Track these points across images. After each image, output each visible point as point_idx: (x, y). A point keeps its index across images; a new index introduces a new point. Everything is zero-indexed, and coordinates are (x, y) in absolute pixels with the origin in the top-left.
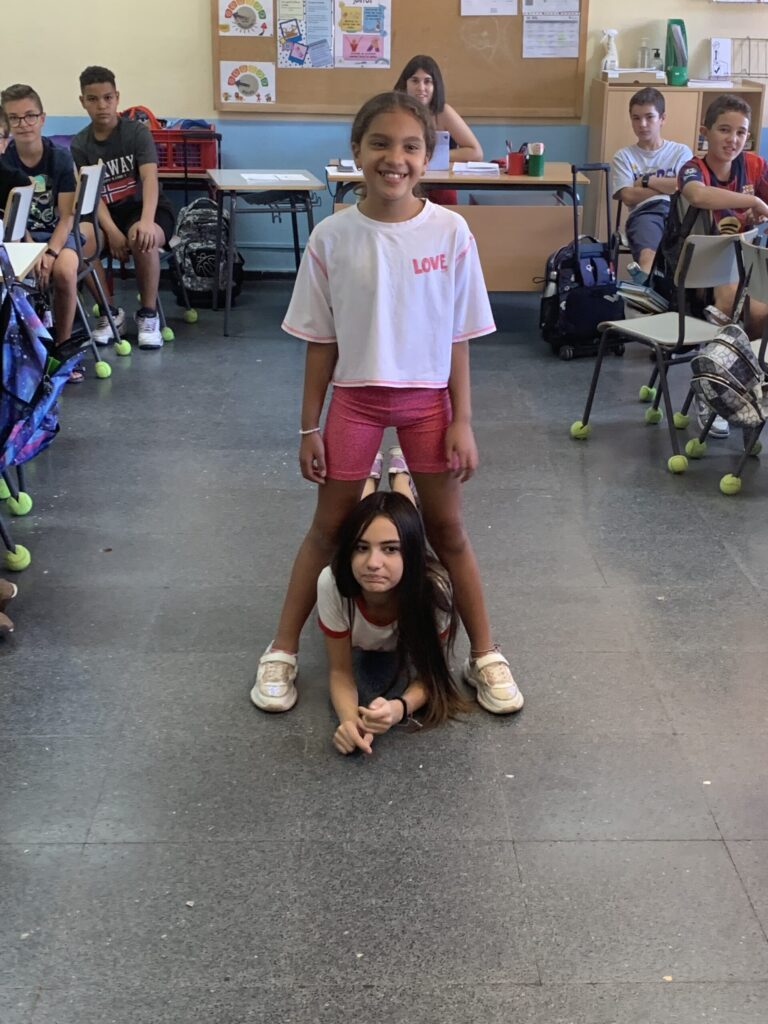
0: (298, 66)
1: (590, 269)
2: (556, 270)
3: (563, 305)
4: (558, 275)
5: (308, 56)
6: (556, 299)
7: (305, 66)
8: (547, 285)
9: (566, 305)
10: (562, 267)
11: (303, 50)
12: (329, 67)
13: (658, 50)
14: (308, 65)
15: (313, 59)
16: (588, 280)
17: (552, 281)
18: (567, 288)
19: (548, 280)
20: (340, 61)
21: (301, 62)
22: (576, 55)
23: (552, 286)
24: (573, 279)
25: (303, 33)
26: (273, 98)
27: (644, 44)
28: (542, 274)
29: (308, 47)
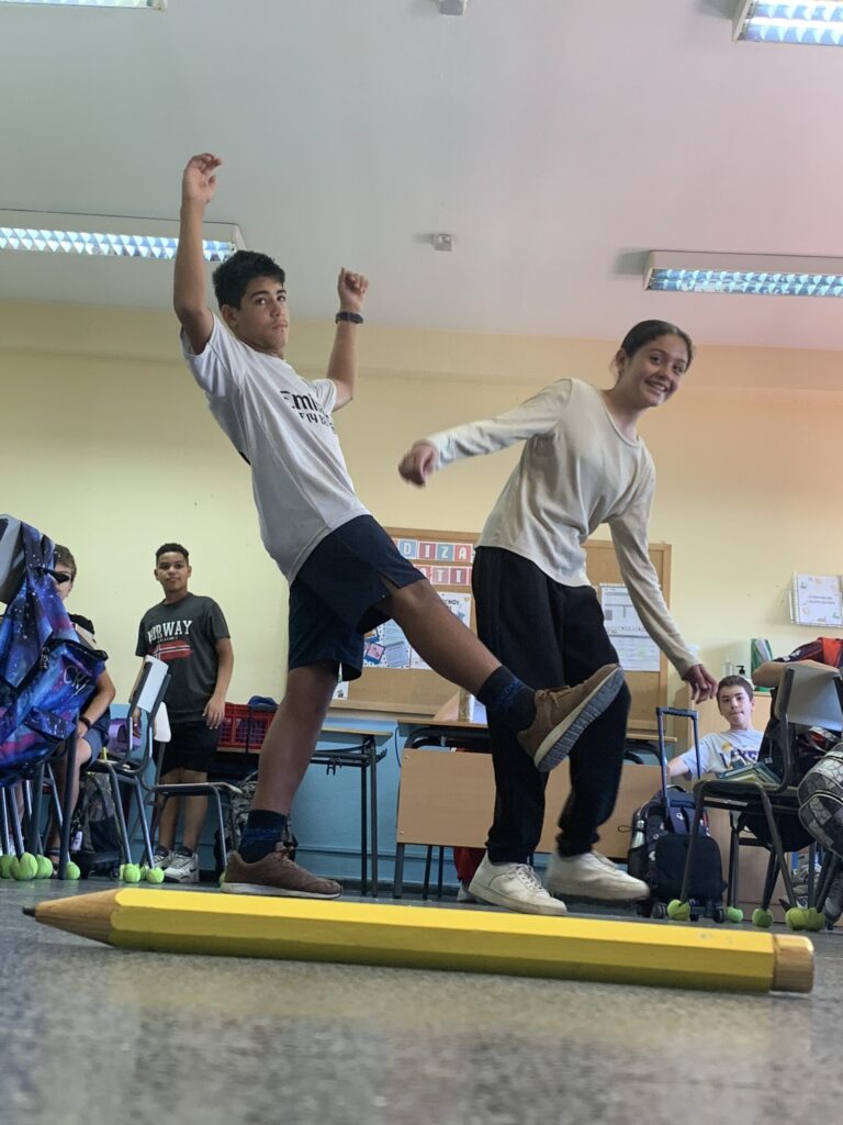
0: (373, 665)
1: (681, 818)
2: (643, 818)
3: (652, 856)
4: (645, 825)
5: (384, 656)
6: (644, 849)
7: (381, 665)
8: (634, 836)
9: (656, 856)
10: (649, 815)
11: (380, 650)
12: (405, 667)
13: (742, 667)
14: (382, 665)
15: (389, 658)
16: (679, 828)
17: (640, 830)
18: (656, 837)
19: (635, 830)
20: (417, 663)
21: (377, 662)
22: (658, 670)
23: (640, 837)
24: (662, 827)
25: (381, 635)
26: (346, 695)
27: (728, 660)
28: (629, 823)
29: (385, 648)
